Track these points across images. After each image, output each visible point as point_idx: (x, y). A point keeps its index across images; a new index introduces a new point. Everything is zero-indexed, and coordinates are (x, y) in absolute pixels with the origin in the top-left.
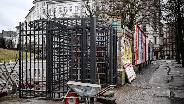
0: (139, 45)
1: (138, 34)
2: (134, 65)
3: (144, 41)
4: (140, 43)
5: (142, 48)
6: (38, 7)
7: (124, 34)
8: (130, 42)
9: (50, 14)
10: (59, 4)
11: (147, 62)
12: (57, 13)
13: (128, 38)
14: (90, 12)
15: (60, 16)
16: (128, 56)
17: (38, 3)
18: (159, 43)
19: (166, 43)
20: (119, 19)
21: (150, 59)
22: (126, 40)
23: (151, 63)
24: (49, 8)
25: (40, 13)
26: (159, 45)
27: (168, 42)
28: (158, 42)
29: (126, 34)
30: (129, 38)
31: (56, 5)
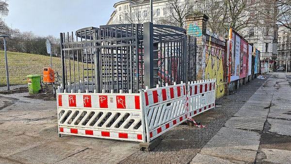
0: (235, 56)
1: (233, 41)
2: (226, 83)
3: (245, 50)
4: (238, 53)
5: (241, 60)
6: (121, 11)
7: (210, 43)
8: (221, 52)
9: (133, 20)
10: (144, 7)
11: (249, 76)
12: (142, 17)
13: (216, 47)
14: (179, 14)
15: (145, 22)
16: (216, 71)
17: (119, 6)
18: (271, 52)
19: (283, 50)
20: (199, 23)
21: (255, 72)
22: (213, 51)
23: (256, 77)
24: (133, 11)
25: (122, 18)
26: (271, 54)
27: (285, 49)
28: (270, 50)
29: (213, 43)
30: (218, 48)
31: (140, 7)
